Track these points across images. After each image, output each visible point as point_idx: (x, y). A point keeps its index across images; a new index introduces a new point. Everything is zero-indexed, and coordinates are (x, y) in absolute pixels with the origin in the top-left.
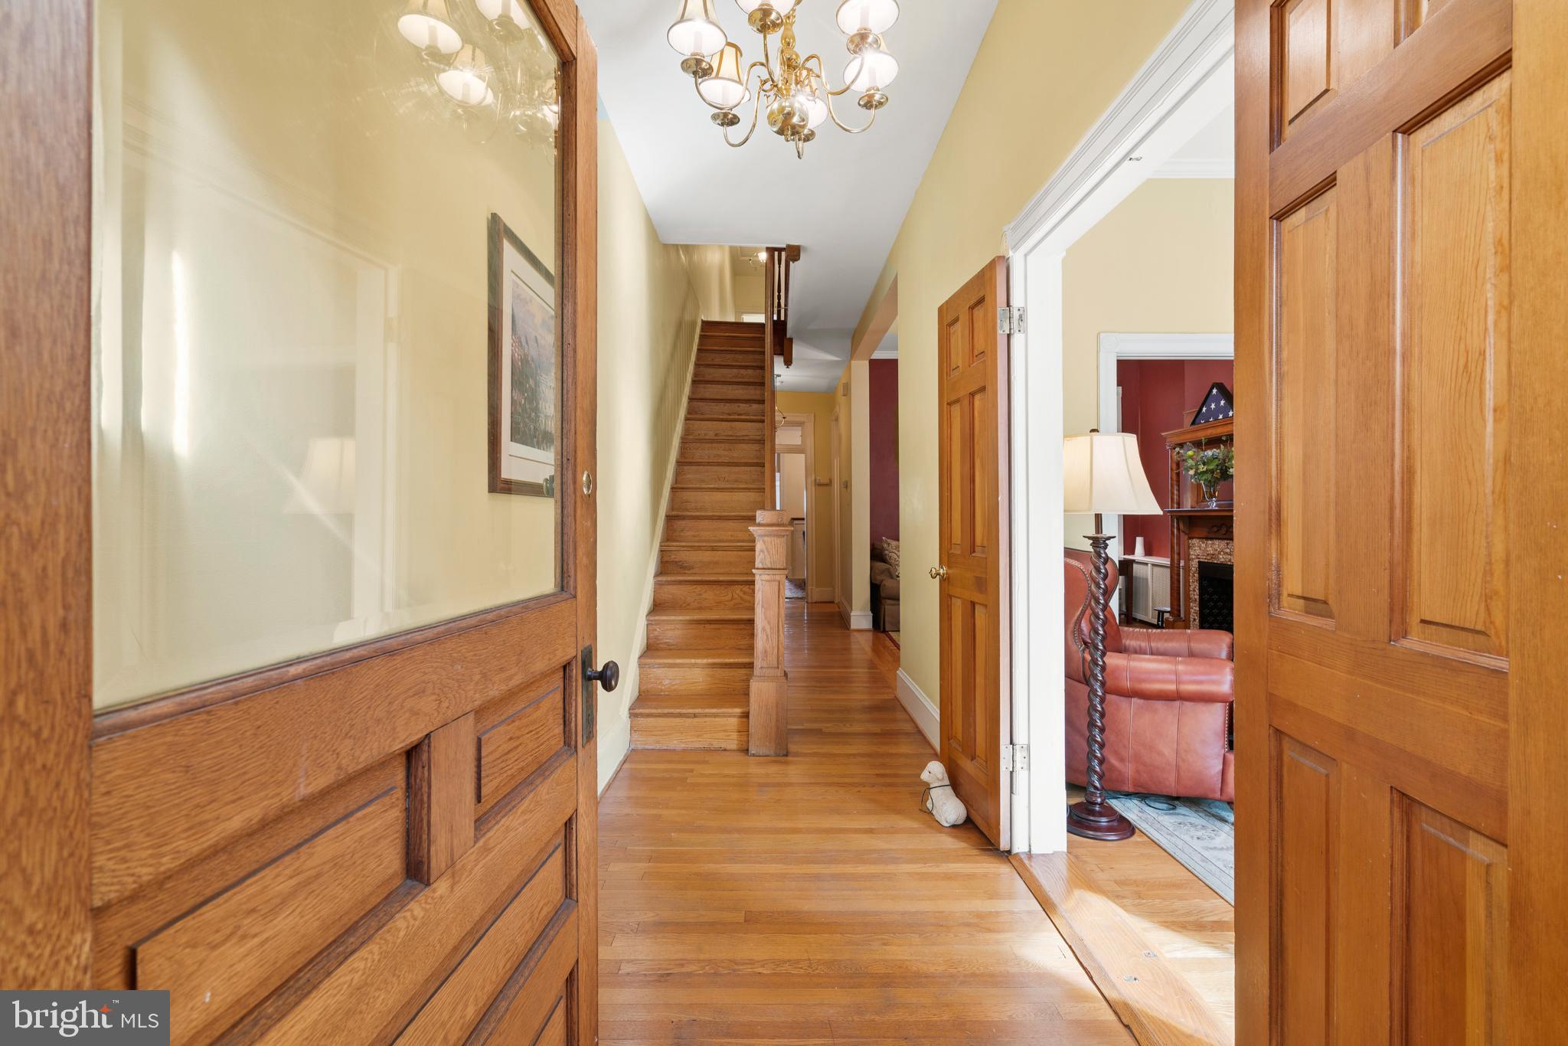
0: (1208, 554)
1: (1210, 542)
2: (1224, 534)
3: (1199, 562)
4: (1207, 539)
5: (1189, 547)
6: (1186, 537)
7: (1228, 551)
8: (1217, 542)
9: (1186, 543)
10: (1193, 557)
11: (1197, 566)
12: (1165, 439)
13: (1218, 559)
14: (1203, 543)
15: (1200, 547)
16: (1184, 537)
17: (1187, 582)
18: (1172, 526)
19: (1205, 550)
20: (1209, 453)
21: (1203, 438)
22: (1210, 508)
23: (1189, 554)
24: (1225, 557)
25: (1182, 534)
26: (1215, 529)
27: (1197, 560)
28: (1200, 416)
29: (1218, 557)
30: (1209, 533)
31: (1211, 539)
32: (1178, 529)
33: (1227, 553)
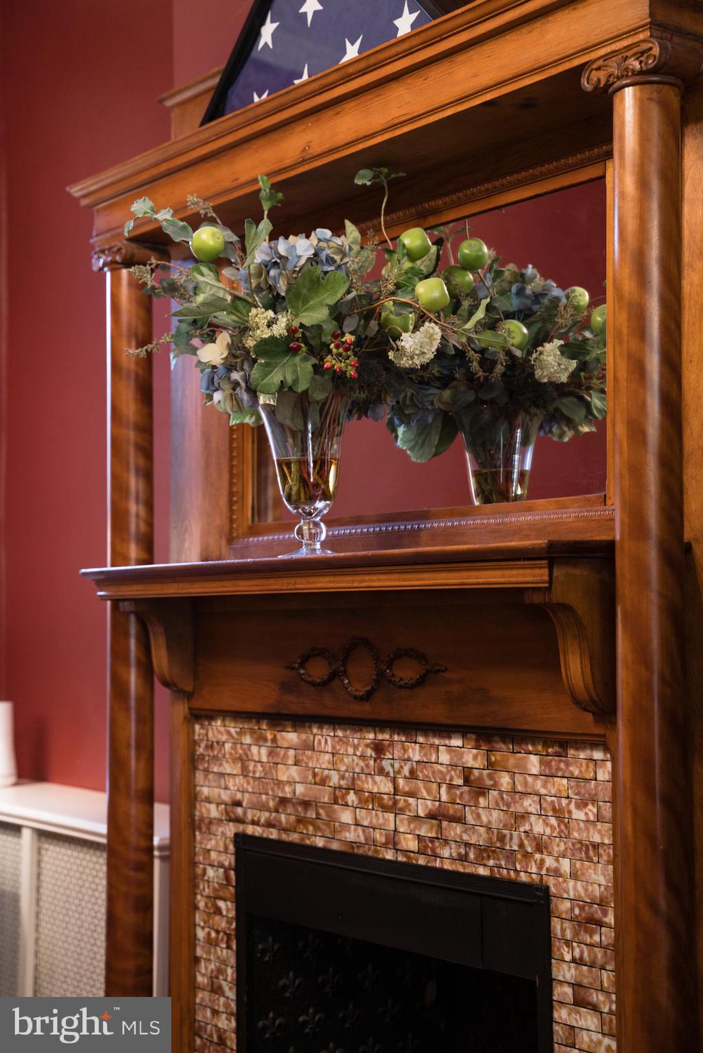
0: (283, 801)
1: (291, 737)
2: (367, 697)
3: (241, 841)
4: (278, 719)
5: (193, 761)
6: (181, 709)
7: (383, 786)
8: (325, 738)
9: (182, 740)
10: (214, 811)
11: (229, 860)
12: (88, 215)
13: (335, 828)
14: (260, 740)
15: (243, 761)
16: (170, 710)
17: (182, 937)
18: (120, 655)
19: (268, 779)
20: (301, 247)
21: (264, 185)
22: (303, 553)
23: (193, 798)
24: (365, 818)
25: (162, 695)
26: (318, 670)
27: (231, 829)
28: (248, 73)
29: (332, 819)
30: (285, 687)
31: (300, 721)
32: (147, 670)
33: (375, 798)
